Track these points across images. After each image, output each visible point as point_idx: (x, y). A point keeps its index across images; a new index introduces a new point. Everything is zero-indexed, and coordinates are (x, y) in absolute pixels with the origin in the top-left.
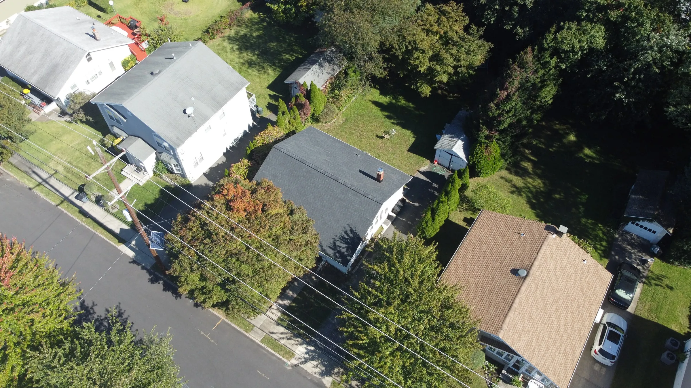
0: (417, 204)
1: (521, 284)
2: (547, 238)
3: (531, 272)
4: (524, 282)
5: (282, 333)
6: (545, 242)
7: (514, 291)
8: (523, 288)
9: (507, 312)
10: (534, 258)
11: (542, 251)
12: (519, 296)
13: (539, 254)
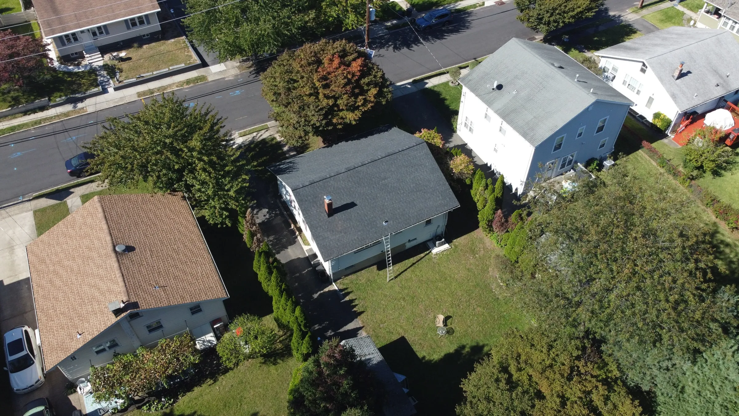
0: (316, 296)
1: (114, 240)
2: (126, 294)
3: (113, 255)
4: (113, 243)
5: (261, 135)
6: (125, 289)
7: (115, 232)
8: (108, 238)
9: (106, 214)
10: (122, 268)
11: (120, 280)
12: (107, 231)
13: (120, 274)
